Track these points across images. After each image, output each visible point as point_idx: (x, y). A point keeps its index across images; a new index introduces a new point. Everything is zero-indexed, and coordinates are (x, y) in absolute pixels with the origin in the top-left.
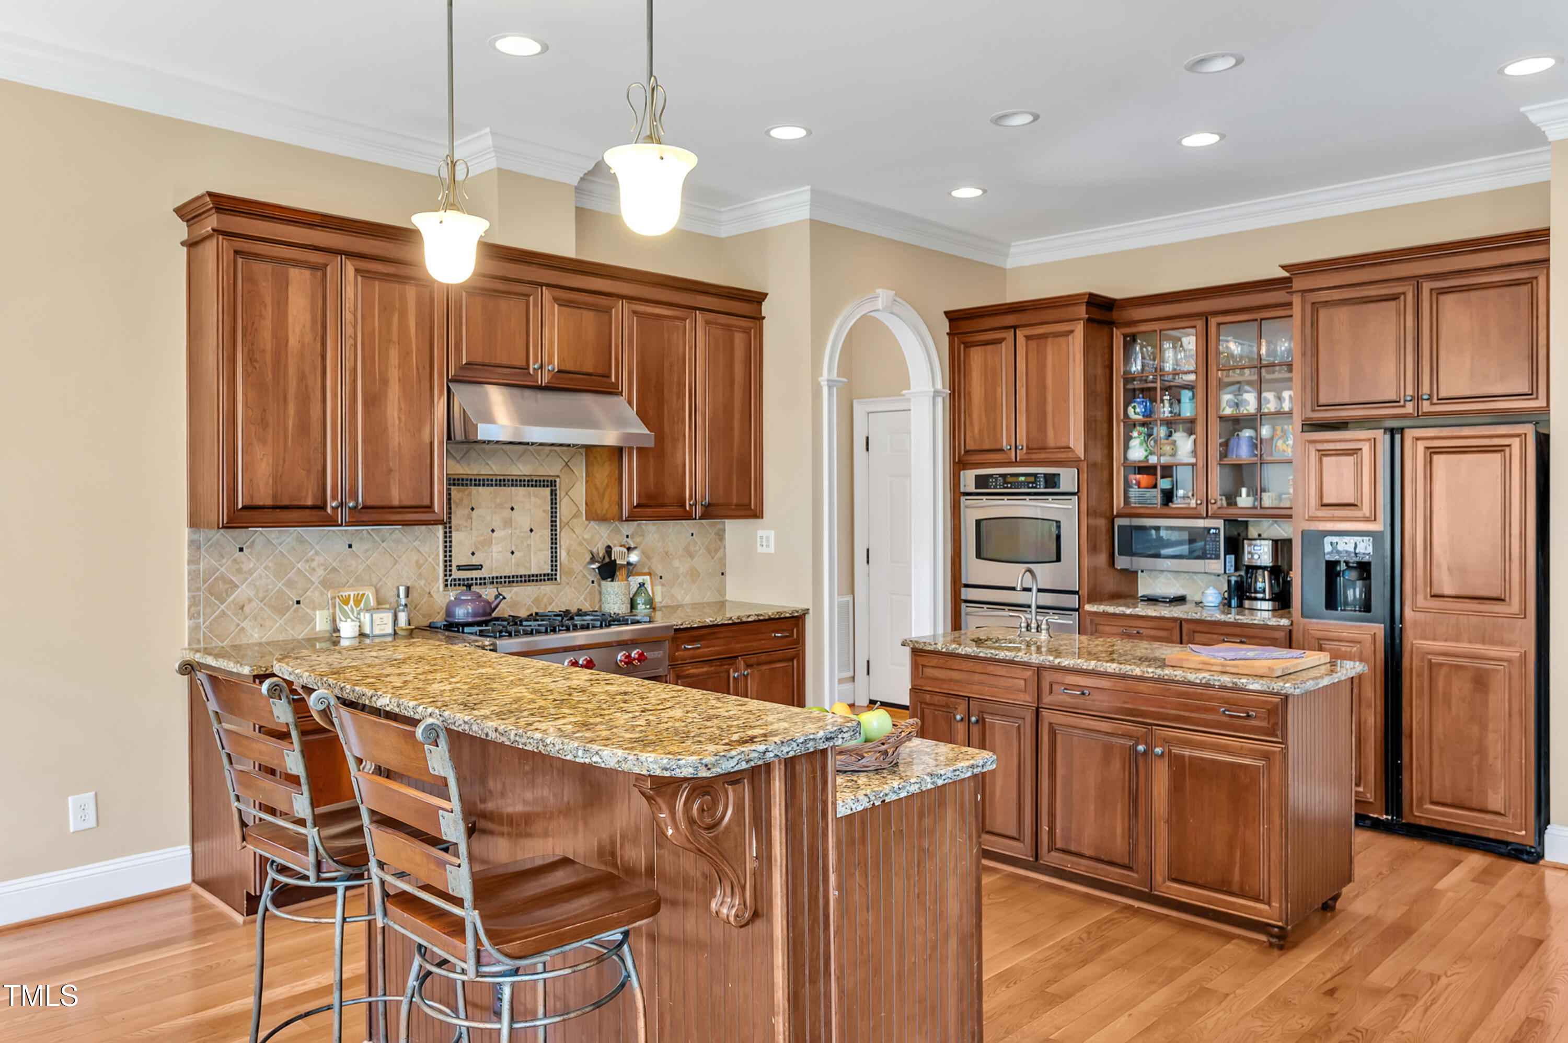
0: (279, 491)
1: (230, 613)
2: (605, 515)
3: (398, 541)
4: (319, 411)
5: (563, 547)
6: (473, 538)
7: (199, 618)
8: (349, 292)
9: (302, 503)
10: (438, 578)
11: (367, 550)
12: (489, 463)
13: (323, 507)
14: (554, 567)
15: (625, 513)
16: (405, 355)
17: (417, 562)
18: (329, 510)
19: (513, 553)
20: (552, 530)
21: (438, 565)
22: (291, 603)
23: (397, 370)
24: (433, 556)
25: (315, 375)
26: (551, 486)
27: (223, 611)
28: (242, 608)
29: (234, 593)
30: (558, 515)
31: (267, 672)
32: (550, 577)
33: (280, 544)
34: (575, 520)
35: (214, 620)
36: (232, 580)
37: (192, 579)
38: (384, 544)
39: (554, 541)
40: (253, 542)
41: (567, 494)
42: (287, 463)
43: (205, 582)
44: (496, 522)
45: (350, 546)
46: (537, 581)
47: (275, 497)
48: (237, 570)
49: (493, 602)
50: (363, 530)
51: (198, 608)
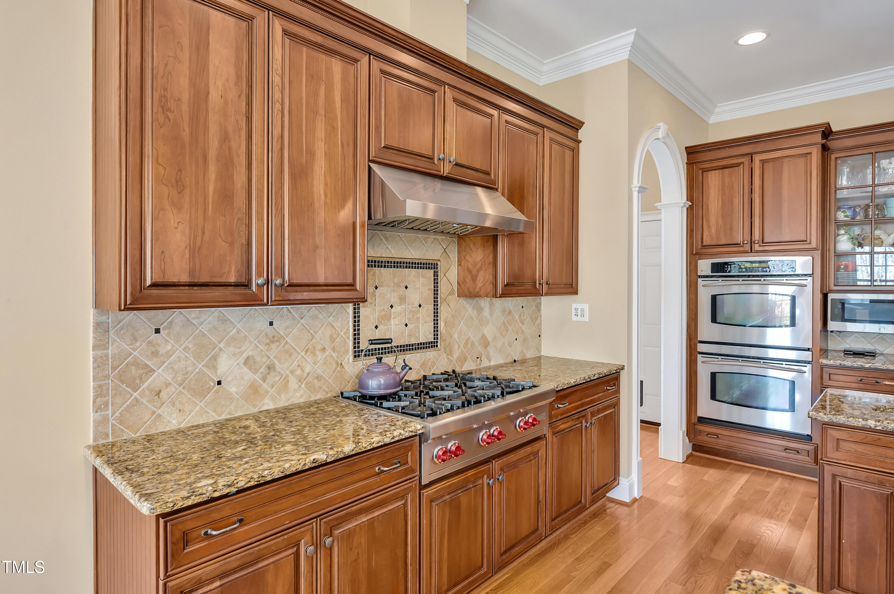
0: (198, 267)
1: (144, 401)
2: (478, 292)
3: (315, 318)
4: (244, 179)
5: (442, 319)
6: (377, 313)
7: (108, 410)
8: (277, 53)
9: (223, 280)
10: (349, 350)
11: (287, 328)
12: (389, 247)
13: (247, 285)
14: (436, 336)
15: (500, 291)
16: (331, 129)
17: (331, 337)
18: (254, 288)
19: (406, 325)
20: (434, 305)
21: (349, 338)
22: (212, 384)
23: (323, 144)
24: (344, 331)
25: (240, 137)
26: (434, 269)
27: (136, 398)
28: (158, 394)
29: (149, 378)
30: (439, 293)
31: (175, 508)
32: (433, 345)
33: (201, 323)
34: (450, 297)
35: (126, 409)
36: (146, 364)
37: (98, 367)
38: (302, 321)
39: (436, 313)
40: (171, 323)
41: (445, 275)
42: (207, 233)
43: (114, 368)
44: (393, 299)
45: (271, 324)
46: (424, 348)
47: (192, 273)
48: (153, 353)
49: (400, 373)
50: (283, 308)
51: (106, 398)
